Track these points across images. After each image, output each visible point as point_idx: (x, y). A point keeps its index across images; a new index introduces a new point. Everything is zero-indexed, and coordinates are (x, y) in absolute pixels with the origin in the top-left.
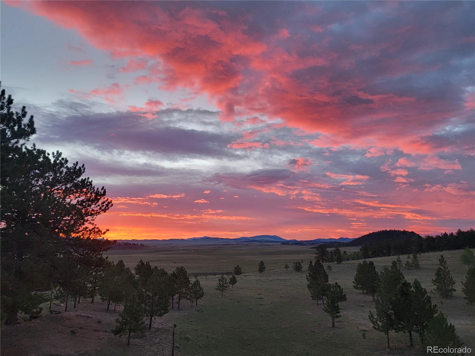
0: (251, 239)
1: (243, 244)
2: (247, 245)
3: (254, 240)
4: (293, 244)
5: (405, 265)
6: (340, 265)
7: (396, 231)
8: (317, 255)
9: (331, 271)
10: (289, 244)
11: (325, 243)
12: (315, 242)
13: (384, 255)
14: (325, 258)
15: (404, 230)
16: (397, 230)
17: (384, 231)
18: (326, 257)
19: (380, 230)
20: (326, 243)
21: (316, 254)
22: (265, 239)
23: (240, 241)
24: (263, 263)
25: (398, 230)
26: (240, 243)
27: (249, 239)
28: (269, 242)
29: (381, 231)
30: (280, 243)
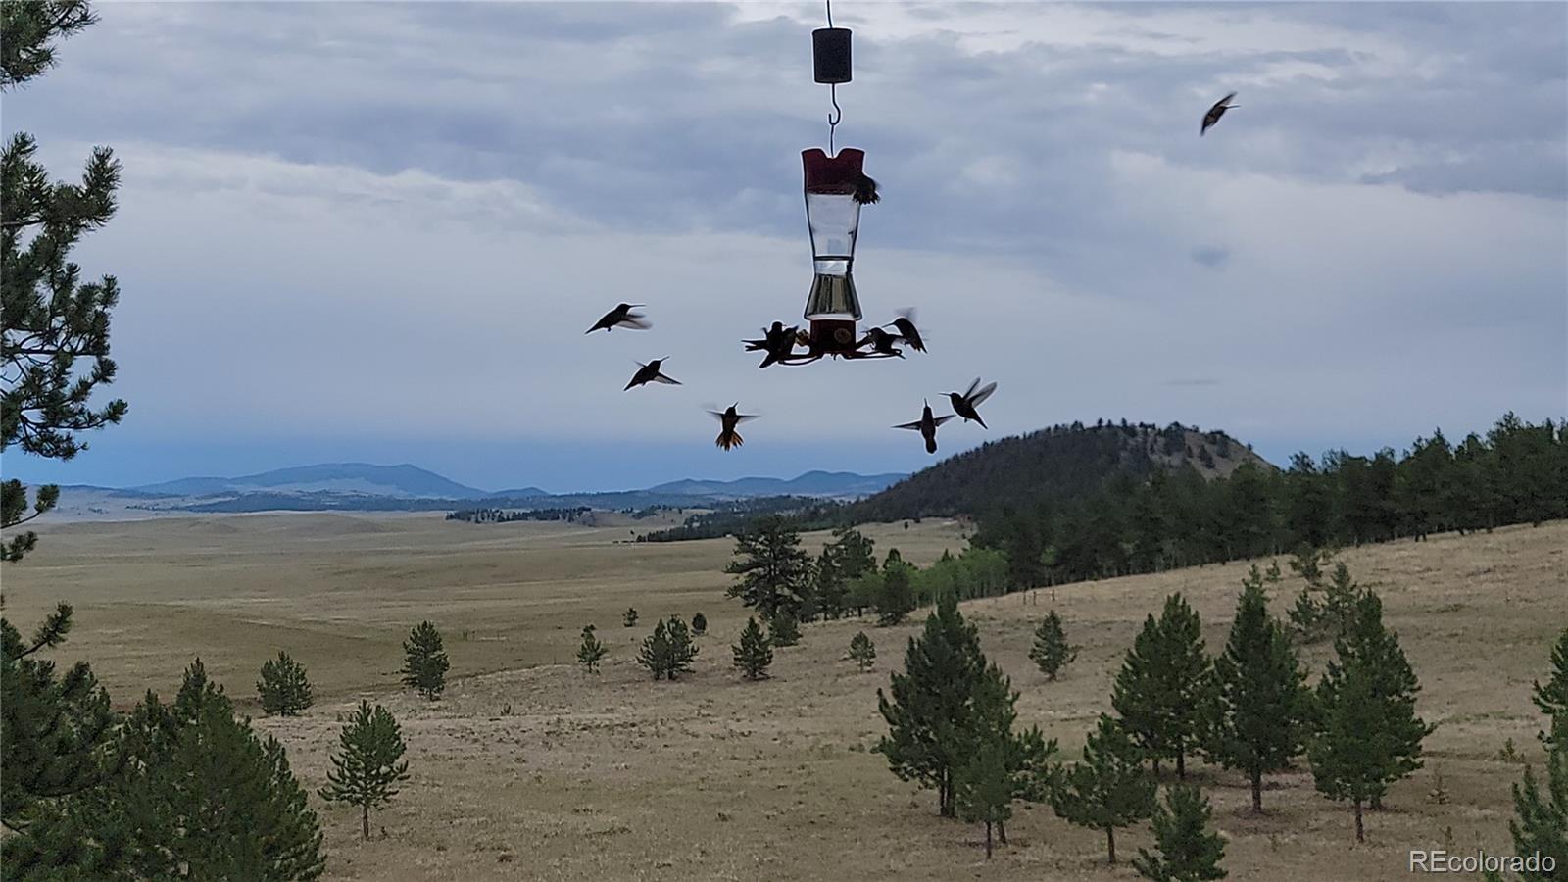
0: (246, 490)
1: (195, 522)
2: (224, 528)
3: (266, 495)
4: (524, 517)
5: (1293, 615)
6: (895, 628)
7: (1133, 427)
8: (742, 578)
9: (870, 664)
10: (501, 520)
11: (719, 504)
12: (663, 502)
13: (1124, 569)
14: (787, 592)
15: (1177, 424)
16: (1137, 424)
17: (1064, 429)
18: (795, 590)
19: (1042, 427)
20: (729, 503)
21: (736, 569)
22: (345, 488)
23: (173, 502)
24: (434, 635)
25: (1141, 425)
26: (176, 515)
27: (230, 486)
28: (369, 509)
29: (1049, 429)
30: (445, 514)
